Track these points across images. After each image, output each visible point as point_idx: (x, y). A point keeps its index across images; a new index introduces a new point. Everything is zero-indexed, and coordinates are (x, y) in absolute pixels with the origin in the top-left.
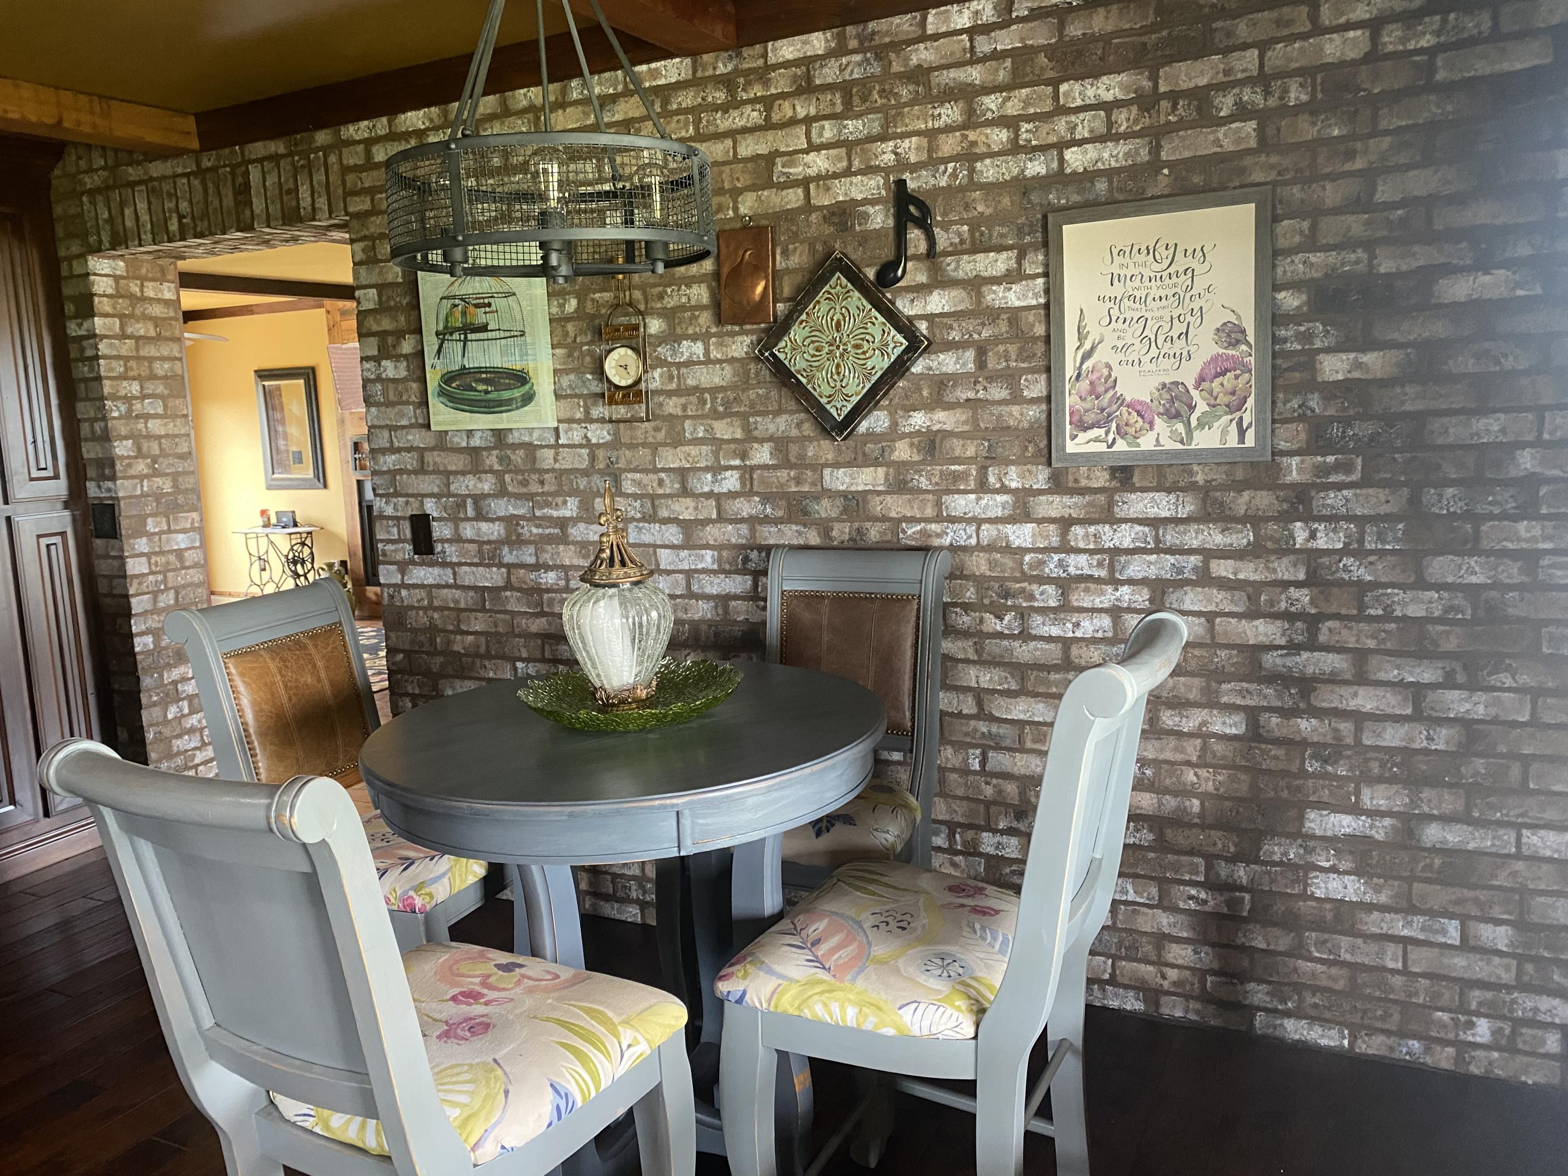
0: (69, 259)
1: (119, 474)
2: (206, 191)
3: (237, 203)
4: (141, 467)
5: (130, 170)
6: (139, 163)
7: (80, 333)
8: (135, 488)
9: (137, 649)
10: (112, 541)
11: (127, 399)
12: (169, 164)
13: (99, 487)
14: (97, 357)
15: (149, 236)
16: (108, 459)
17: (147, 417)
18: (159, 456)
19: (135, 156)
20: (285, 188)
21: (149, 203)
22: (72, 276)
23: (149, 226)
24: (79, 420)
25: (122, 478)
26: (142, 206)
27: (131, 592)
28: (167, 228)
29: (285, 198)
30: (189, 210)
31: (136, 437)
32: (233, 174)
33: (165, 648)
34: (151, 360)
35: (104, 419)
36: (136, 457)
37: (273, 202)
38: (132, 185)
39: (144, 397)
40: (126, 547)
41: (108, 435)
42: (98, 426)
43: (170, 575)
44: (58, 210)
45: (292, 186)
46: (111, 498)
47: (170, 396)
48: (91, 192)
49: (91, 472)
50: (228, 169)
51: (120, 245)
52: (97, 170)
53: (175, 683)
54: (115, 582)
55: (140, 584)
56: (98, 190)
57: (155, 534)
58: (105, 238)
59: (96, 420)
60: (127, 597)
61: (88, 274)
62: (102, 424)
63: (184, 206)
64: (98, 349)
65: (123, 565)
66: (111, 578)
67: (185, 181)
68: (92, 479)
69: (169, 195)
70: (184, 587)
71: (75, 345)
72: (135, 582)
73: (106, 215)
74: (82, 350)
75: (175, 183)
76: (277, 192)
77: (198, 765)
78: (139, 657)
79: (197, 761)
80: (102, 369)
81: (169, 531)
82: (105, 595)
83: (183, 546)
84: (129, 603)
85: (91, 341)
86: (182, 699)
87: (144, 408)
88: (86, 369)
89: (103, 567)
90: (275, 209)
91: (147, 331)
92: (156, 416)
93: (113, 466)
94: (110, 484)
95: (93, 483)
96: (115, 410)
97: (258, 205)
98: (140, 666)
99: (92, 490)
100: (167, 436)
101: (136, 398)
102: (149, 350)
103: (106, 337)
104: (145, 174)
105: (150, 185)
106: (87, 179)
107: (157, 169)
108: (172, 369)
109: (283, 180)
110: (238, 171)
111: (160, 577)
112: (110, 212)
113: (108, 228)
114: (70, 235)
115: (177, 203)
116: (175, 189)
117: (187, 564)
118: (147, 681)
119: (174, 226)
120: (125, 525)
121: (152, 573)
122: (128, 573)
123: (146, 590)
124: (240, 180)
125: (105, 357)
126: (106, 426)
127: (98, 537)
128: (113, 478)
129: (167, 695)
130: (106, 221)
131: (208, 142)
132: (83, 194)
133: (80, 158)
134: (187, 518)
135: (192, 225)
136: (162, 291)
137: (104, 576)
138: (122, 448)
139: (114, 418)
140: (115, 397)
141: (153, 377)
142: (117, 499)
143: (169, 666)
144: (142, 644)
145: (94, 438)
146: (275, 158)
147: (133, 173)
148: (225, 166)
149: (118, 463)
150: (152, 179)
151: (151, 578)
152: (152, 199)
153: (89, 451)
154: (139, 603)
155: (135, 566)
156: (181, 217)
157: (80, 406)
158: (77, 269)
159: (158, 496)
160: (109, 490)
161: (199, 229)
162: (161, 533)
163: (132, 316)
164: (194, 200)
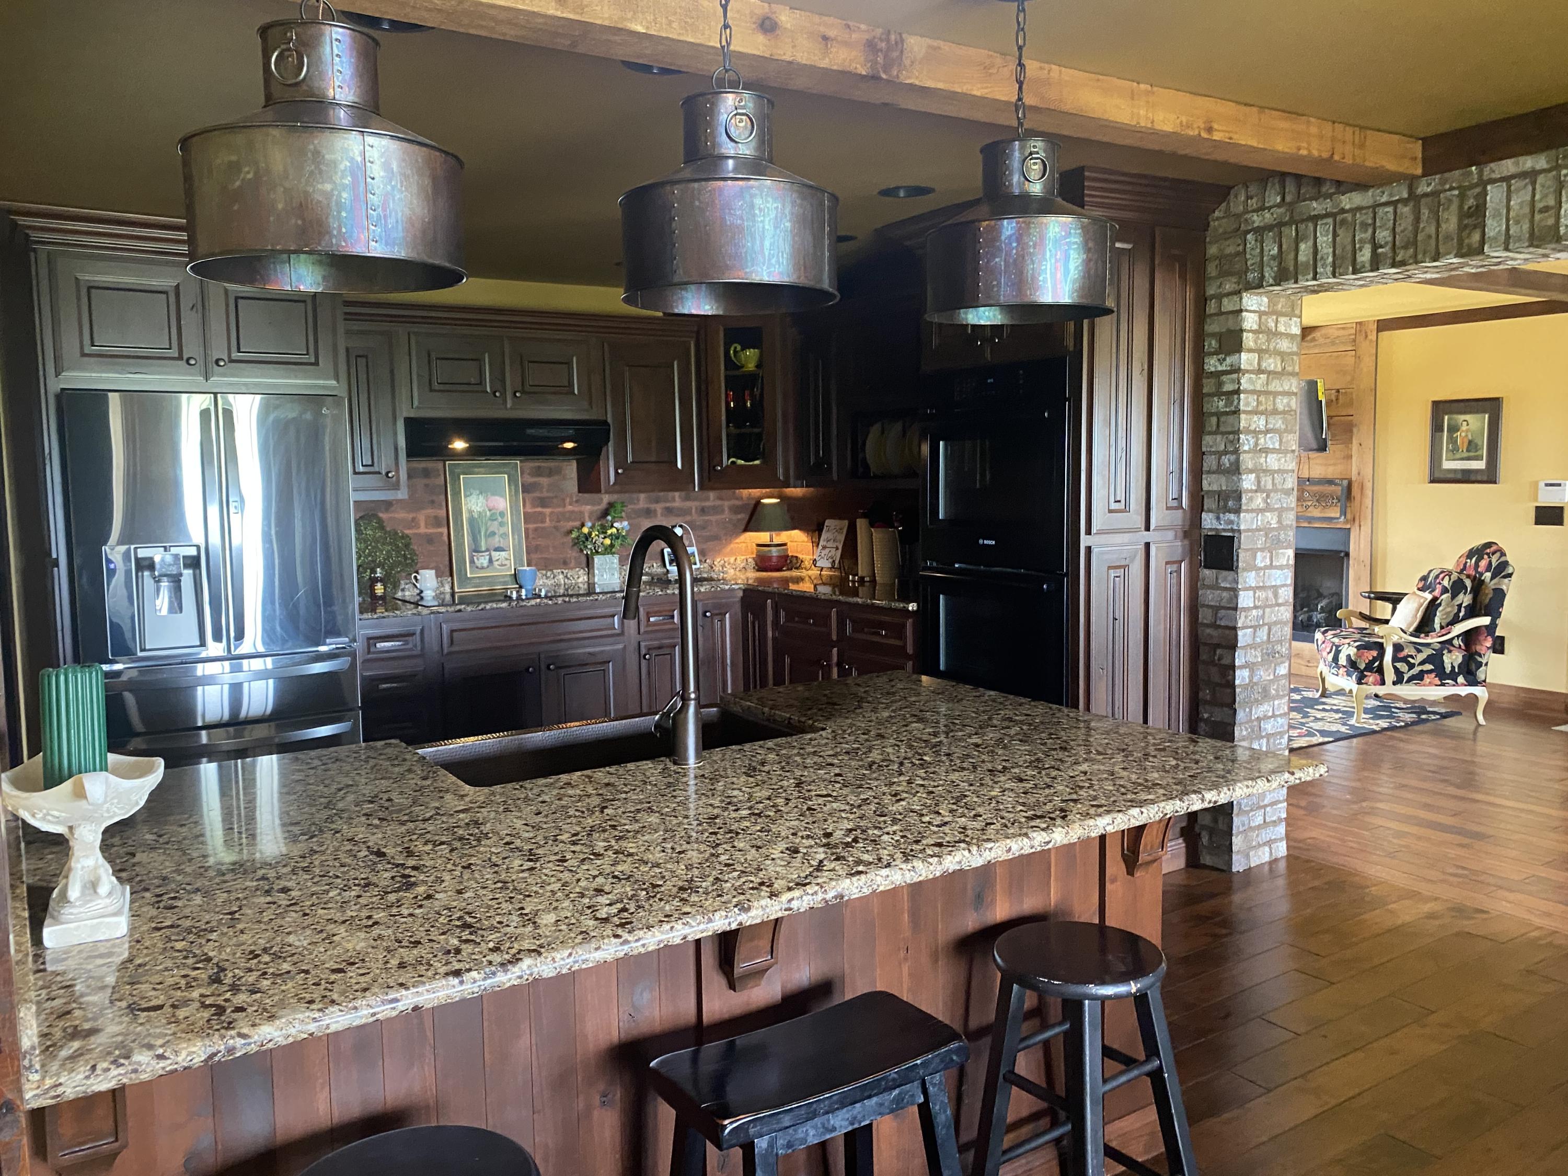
0: (1219, 297)
1: (1244, 507)
2: (1417, 219)
3: (1462, 228)
4: (1259, 501)
5: (1315, 204)
6: (1330, 196)
7: (1220, 368)
8: (1252, 522)
9: (1237, 682)
10: (1225, 573)
11: (1256, 433)
12: (1370, 193)
13: (1218, 518)
14: (1237, 392)
15: (1329, 269)
16: (1236, 491)
17: (1266, 451)
18: (1271, 491)
19: (1324, 189)
20: (1539, 205)
21: (1335, 235)
22: (1221, 313)
23: (1330, 259)
24: (1204, 453)
25: (1247, 511)
26: (1324, 240)
27: (1239, 625)
28: (1354, 260)
29: (1537, 217)
30: (1390, 239)
31: (1259, 471)
32: (1462, 197)
33: (1256, 684)
34: (1276, 394)
35: (1236, 452)
36: (1256, 491)
37: (1517, 222)
38: (1315, 219)
39: (1267, 431)
40: (1240, 580)
41: (1238, 468)
42: (1226, 460)
43: (1268, 610)
44: (1212, 250)
45: (1551, 202)
46: (1232, 530)
47: (1286, 431)
48: (1257, 230)
49: (1208, 503)
50: (1456, 192)
51: (1287, 280)
52: (1270, 208)
53: (1259, 719)
54: (1222, 613)
55: (1246, 617)
56: (1269, 228)
57: (1261, 568)
58: (1268, 274)
59: (1226, 453)
60: (1235, 629)
61: (1241, 311)
62: (1233, 458)
63: (1383, 235)
64: (1239, 383)
65: (1236, 597)
66: (1216, 609)
67: (1390, 209)
68: (1210, 511)
69: (1364, 226)
70: (1275, 623)
71: (1213, 381)
72: (1243, 614)
73: (1275, 251)
74: (1220, 384)
75: (1375, 214)
76: (1527, 210)
77: (1266, 806)
78: (1238, 690)
79: (1266, 802)
80: (1242, 403)
81: (1271, 567)
82: (1208, 626)
83: (1279, 583)
84: (1236, 636)
85: (1235, 376)
86: (1262, 737)
87: (1266, 442)
88: (1221, 403)
89: (1209, 597)
90: (1520, 229)
91: (1276, 366)
92: (1274, 451)
93: (1240, 498)
94: (1232, 517)
95: (1211, 515)
96: (1246, 442)
97: (1494, 227)
98: (1237, 699)
99: (1209, 521)
100: (1279, 471)
101: (1261, 432)
102: (1275, 386)
103: (1248, 371)
104: (1333, 207)
105: (1339, 218)
106: (1255, 218)
107: (1349, 201)
108: (1288, 405)
109: (1537, 197)
110: (1469, 193)
111: (1260, 612)
112: (1280, 247)
113: (1274, 264)
114: (1224, 274)
115: (1374, 232)
116: (1374, 218)
117: (1280, 601)
118: (1241, 716)
119: (1365, 255)
120: (1243, 558)
121: (1256, 607)
122: (1240, 606)
123: (1249, 624)
124: (1471, 202)
125: (1246, 392)
126: (1238, 460)
127: (1206, 567)
128: (1238, 511)
129: (1253, 731)
130: (1273, 258)
131: (1431, 166)
132: (1248, 232)
133: (1249, 197)
134: (1284, 554)
135: (1390, 255)
136: (1290, 326)
137: (1208, 606)
138: (1248, 482)
139: (1245, 452)
140: (1248, 431)
141: (1275, 412)
142: (1239, 531)
143: (1258, 702)
144: (1241, 677)
145: (1220, 470)
146: (1531, 175)
147: (1317, 207)
148: (1451, 189)
149: (1244, 496)
150: (1343, 211)
151: (1254, 612)
152: (1339, 232)
153: (1210, 483)
154: (1245, 635)
155: (1245, 599)
156: (1375, 247)
157: (1208, 440)
158: (1228, 305)
159: (1267, 530)
160: (1232, 522)
161: (1398, 258)
162: (1266, 568)
163: (1266, 351)
164: (1398, 230)
